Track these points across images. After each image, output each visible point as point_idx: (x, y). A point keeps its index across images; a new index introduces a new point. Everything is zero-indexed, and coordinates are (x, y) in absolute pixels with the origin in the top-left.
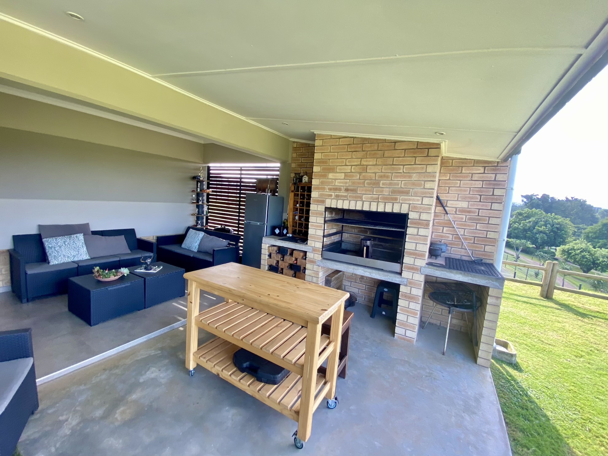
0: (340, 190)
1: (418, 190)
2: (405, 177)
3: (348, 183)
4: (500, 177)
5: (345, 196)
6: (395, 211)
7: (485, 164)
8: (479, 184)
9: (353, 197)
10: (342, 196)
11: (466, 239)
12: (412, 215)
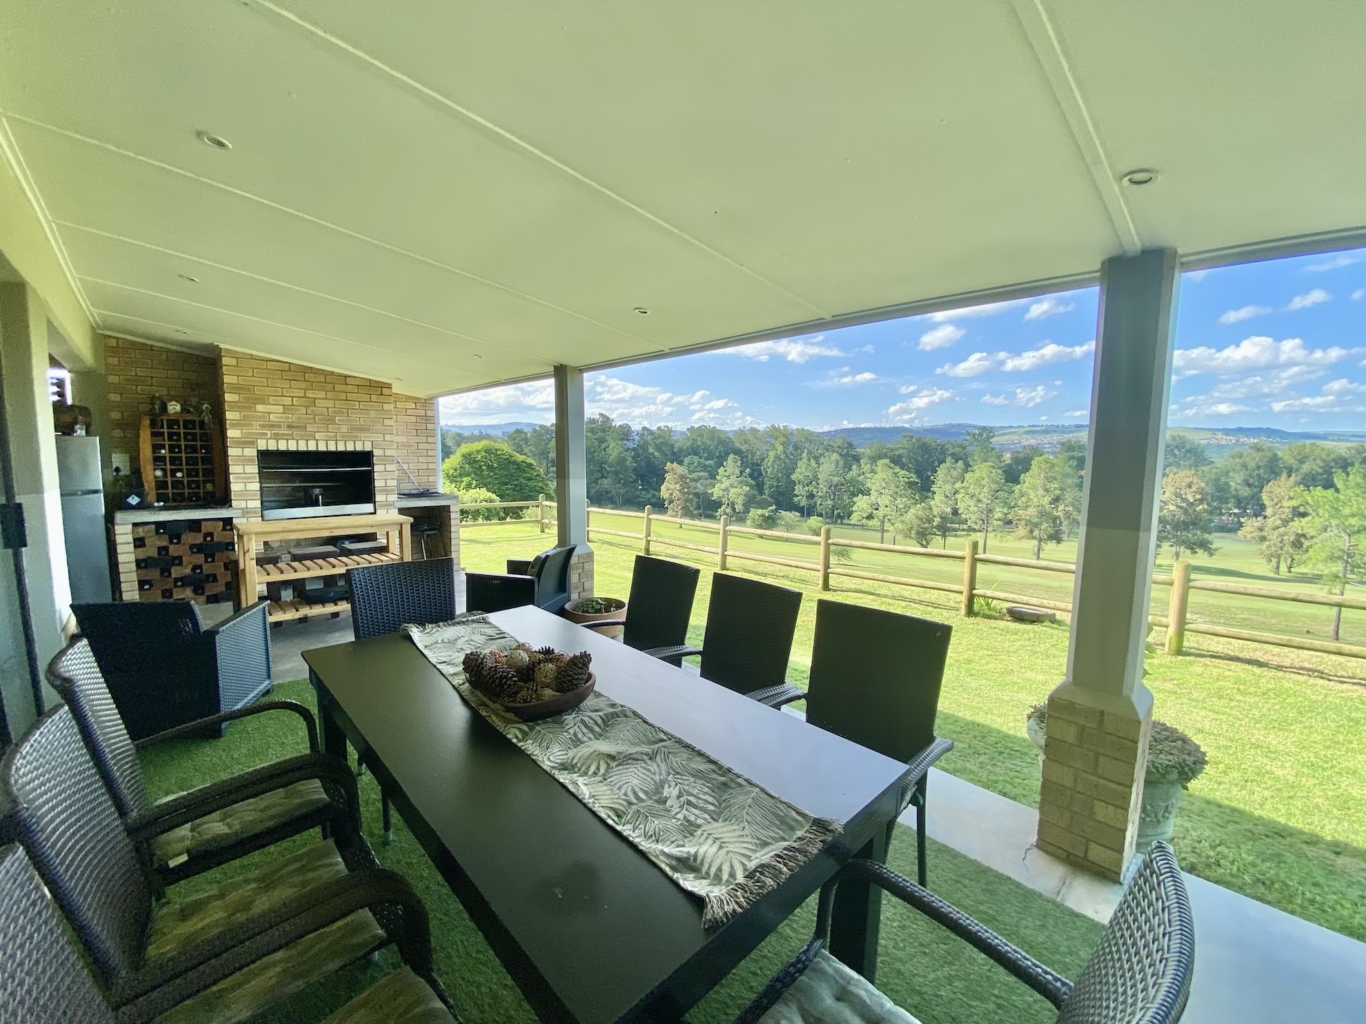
0: (280, 427)
1: (378, 427)
2: (362, 414)
3: (292, 418)
4: (429, 413)
5: (290, 435)
6: (358, 449)
7: (416, 400)
8: (413, 419)
9: (302, 436)
10: (283, 435)
11: (411, 473)
12: (376, 452)
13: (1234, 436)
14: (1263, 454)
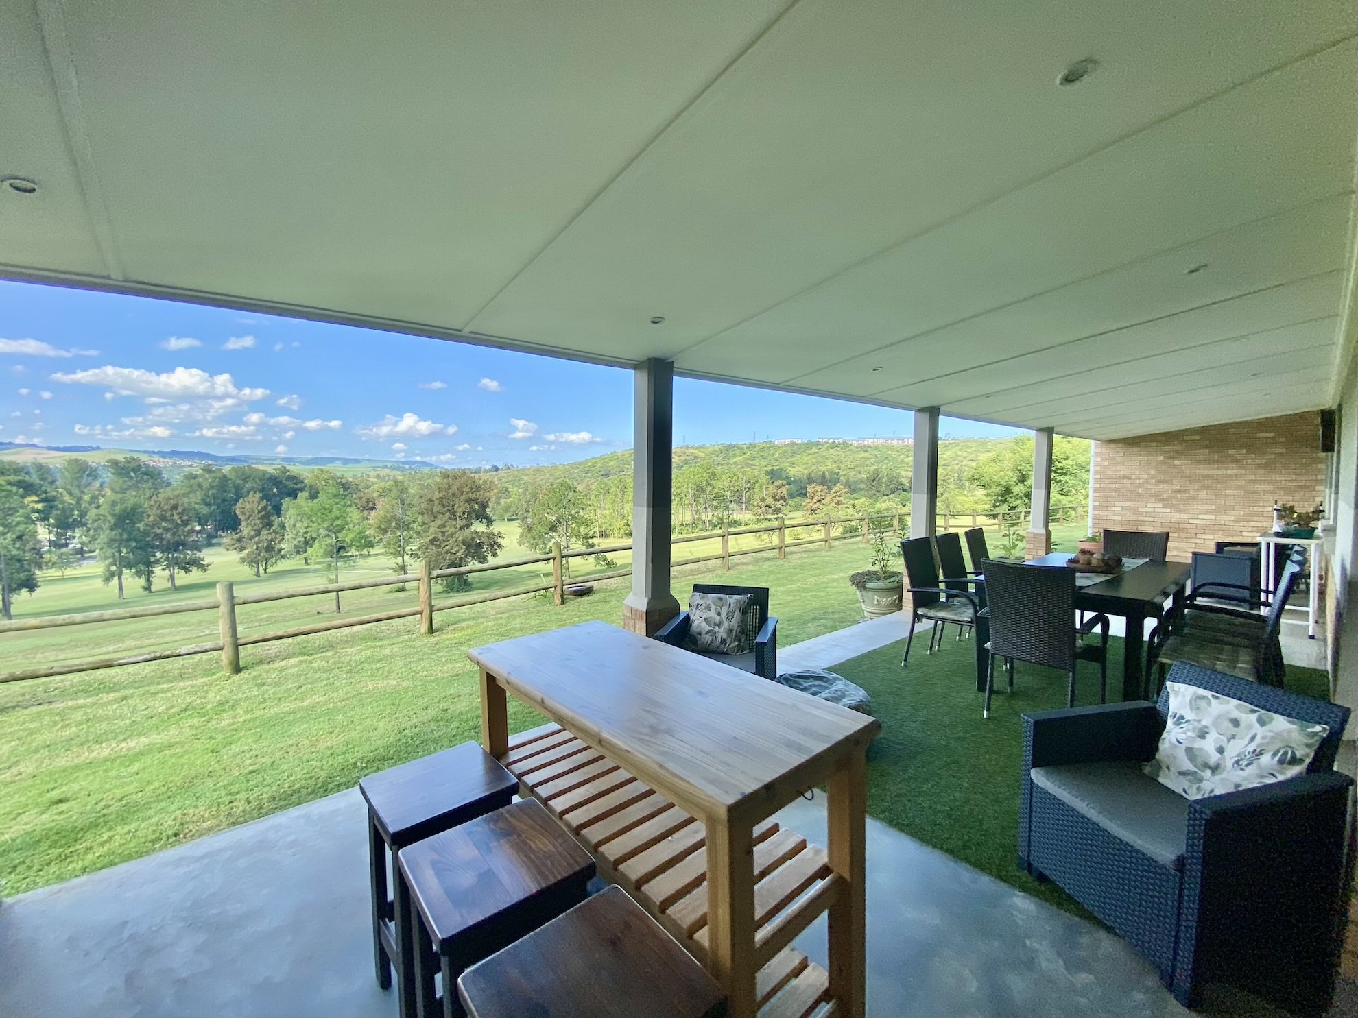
13: (171, 458)
14: (214, 475)
